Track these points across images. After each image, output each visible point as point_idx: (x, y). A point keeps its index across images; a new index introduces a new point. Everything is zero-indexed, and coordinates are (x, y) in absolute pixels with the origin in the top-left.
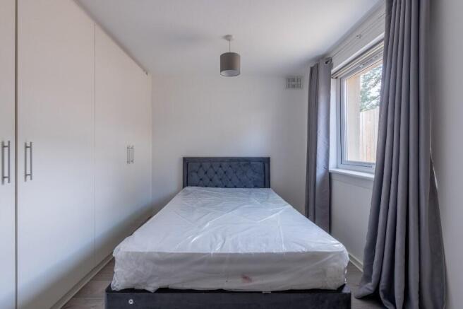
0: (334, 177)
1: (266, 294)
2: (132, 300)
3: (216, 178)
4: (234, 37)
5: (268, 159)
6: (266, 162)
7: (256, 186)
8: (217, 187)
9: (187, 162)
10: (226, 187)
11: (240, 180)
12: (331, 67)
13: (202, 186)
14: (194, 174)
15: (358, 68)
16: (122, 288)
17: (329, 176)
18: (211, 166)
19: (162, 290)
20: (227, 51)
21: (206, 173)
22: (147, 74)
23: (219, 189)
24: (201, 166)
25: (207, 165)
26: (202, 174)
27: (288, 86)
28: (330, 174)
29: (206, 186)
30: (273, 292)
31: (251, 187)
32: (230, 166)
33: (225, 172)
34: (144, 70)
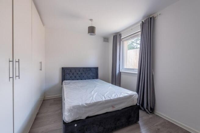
0: (121, 73)
1: (120, 110)
2: (76, 125)
3: (77, 76)
4: (94, 20)
6: (97, 69)
10: (81, 79)
11: (87, 76)
12: (121, 37)
13: (71, 80)
14: (67, 75)
15: (129, 39)
16: (71, 121)
17: (120, 73)
18: (75, 71)
19: (88, 118)
20: (91, 25)
21: (73, 74)
22: (44, 26)
24: (71, 71)
25: (73, 71)
26: (71, 75)
27: (104, 41)
28: (120, 72)
29: (73, 80)
30: (122, 109)
31: (91, 79)
32: (83, 71)
33: (81, 74)
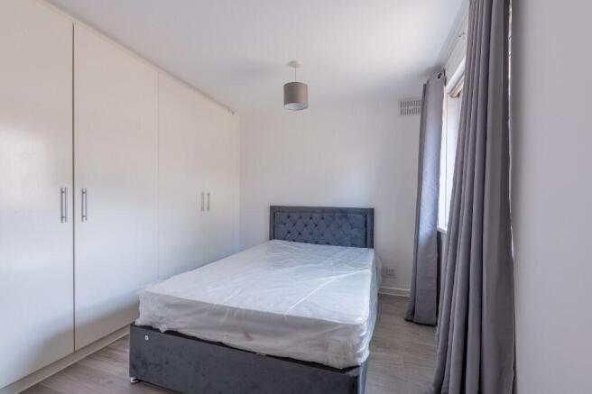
1: (260, 356)
2: (147, 337)
3: (306, 232)
5: (372, 211)
6: (368, 215)
7: (354, 245)
8: (306, 242)
9: (275, 212)
10: (317, 243)
11: (334, 235)
13: (290, 241)
14: (281, 226)
17: (438, 236)
18: (301, 218)
21: (294, 225)
22: (233, 113)
23: (309, 245)
24: (289, 217)
25: (295, 216)
26: (290, 226)
28: (439, 233)
29: (294, 241)
30: (267, 356)
32: (323, 218)
33: (316, 225)
34: (229, 110)
